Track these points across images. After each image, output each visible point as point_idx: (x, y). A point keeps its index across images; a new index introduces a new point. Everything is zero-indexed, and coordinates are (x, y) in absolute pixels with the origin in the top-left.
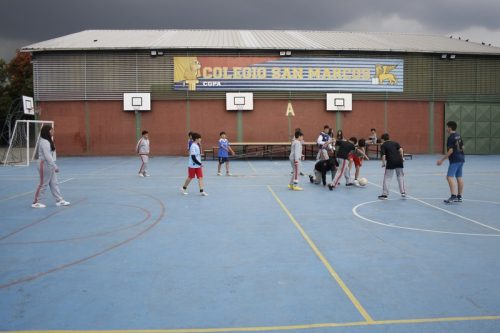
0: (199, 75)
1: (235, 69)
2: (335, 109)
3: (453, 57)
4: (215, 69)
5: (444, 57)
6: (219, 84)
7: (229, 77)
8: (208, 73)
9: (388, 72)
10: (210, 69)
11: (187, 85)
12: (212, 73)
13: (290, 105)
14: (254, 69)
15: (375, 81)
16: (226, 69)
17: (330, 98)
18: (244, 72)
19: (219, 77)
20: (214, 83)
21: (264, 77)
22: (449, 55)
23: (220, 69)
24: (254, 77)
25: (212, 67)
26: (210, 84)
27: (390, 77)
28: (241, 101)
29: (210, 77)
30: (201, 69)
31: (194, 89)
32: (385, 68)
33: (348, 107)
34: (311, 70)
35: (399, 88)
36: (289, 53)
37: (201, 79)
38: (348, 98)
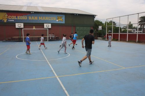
0: (7, 18)
1: (18, 17)
2: (46, 28)
3: (77, 15)
4: (12, 16)
5: (75, 15)
6: (13, 21)
7: (16, 19)
8: (10, 17)
9: (61, 18)
10: (10, 16)
11: (3, 21)
12: (11, 17)
13: (34, 27)
14: (24, 17)
15: (57, 20)
16: (15, 16)
17: (45, 25)
18: (21, 17)
19: (13, 19)
20: (12, 20)
21: (26, 19)
22: (76, 14)
23: (13, 16)
24: (24, 19)
25: (11, 16)
26: (11, 21)
27: (61, 19)
28: (20, 25)
29: (10, 18)
30: (8, 16)
31: (6, 22)
32: (60, 17)
33: (50, 27)
34: (40, 17)
35: (64, 22)
36: (33, 13)
37: (8, 19)
38: (50, 25)
